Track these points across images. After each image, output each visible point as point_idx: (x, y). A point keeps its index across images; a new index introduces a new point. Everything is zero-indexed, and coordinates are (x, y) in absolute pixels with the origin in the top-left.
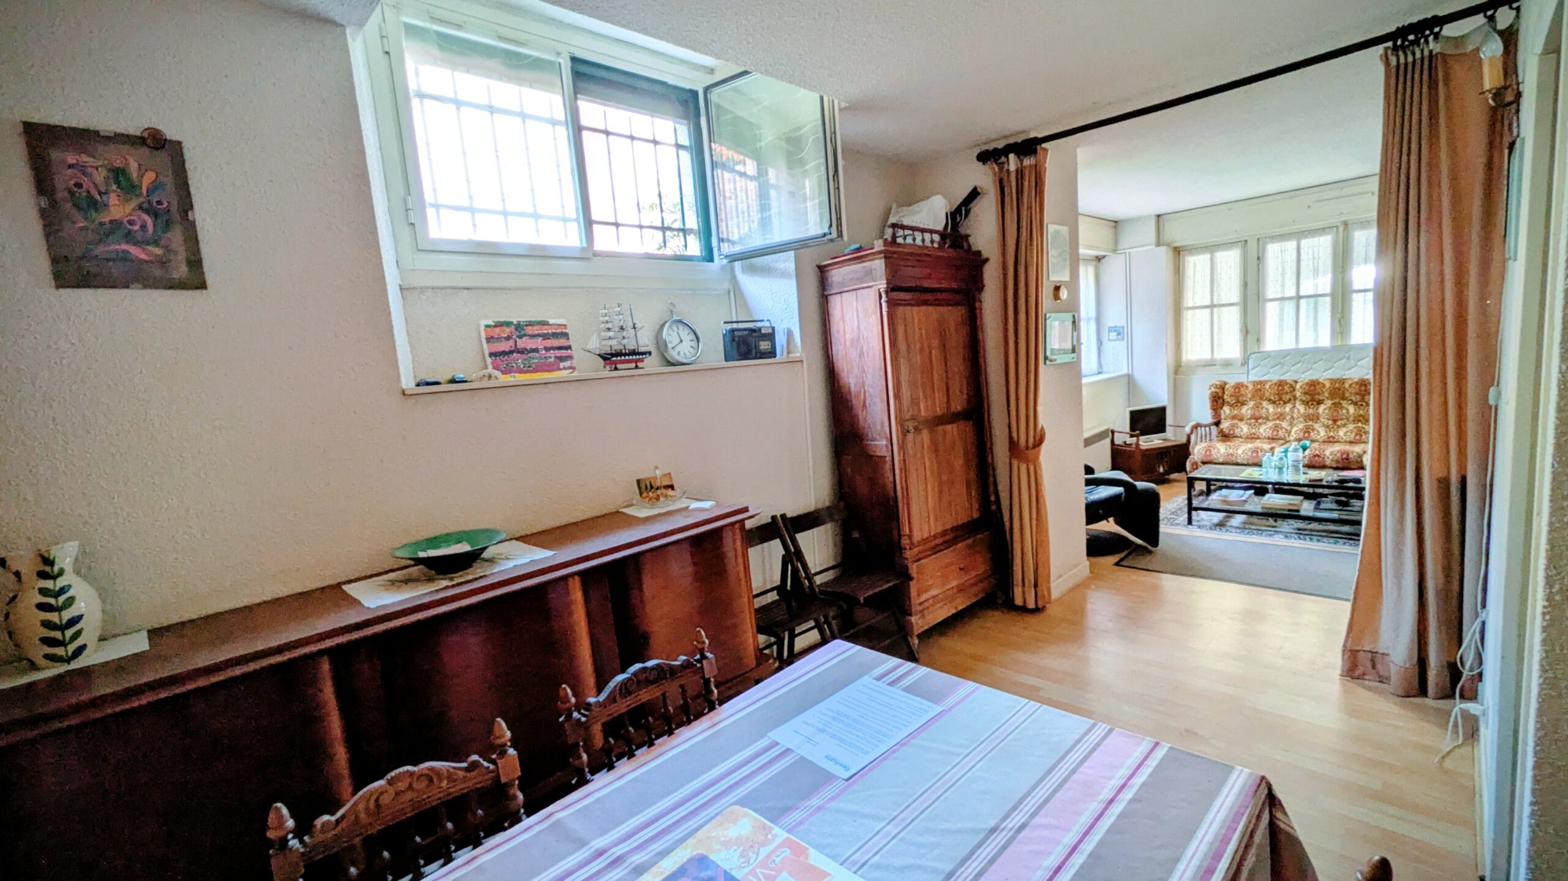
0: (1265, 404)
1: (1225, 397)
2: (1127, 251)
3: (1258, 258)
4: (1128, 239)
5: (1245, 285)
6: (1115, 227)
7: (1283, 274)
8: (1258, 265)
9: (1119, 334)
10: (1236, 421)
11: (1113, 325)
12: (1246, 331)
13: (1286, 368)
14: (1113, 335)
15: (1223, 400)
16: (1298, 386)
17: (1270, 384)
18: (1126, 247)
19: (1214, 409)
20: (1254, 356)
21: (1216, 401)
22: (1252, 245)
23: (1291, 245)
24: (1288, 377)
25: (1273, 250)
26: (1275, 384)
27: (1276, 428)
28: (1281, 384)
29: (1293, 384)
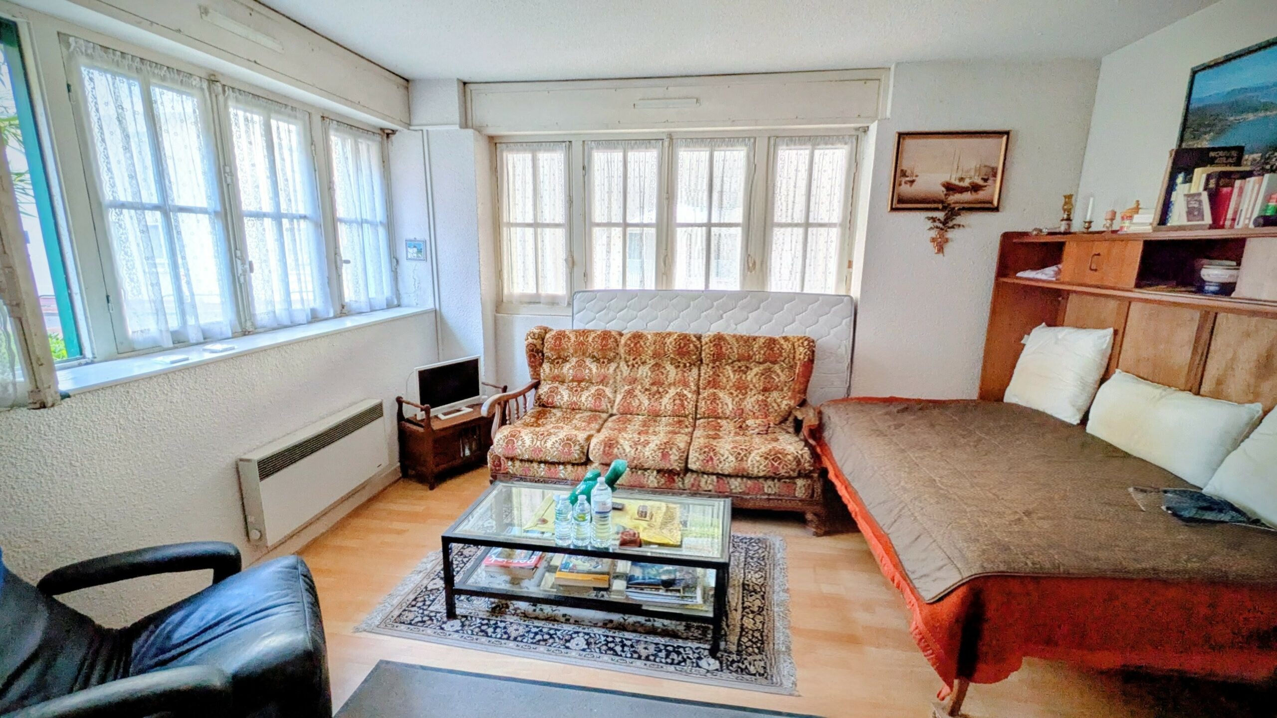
0: (588, 361)
1: (545, 350)
2: (425, 128)
3: (584, 168)
4: (425, 111)
5: (570, 201)
6: (407, 88)
7: (610, 192)
8: (584, 176)
9: (420, 251)
10: (557, 384)
11: (412, 238)
12: (571, 263)
13: (611, 314)
14: (412, 252)
15: (543, 355)
16: (623, 341)
17: (593, 335)
18: (424, 122)
19: (532, 367)
20: (578, 295)
21: (535, 356)
22: (577, 147)
23: (618, 156)
24: (613, 327)
25: (599, 158)
26: (600, 336)
27: (599, 395)
28: (606, 335)
29: (618, 337)
